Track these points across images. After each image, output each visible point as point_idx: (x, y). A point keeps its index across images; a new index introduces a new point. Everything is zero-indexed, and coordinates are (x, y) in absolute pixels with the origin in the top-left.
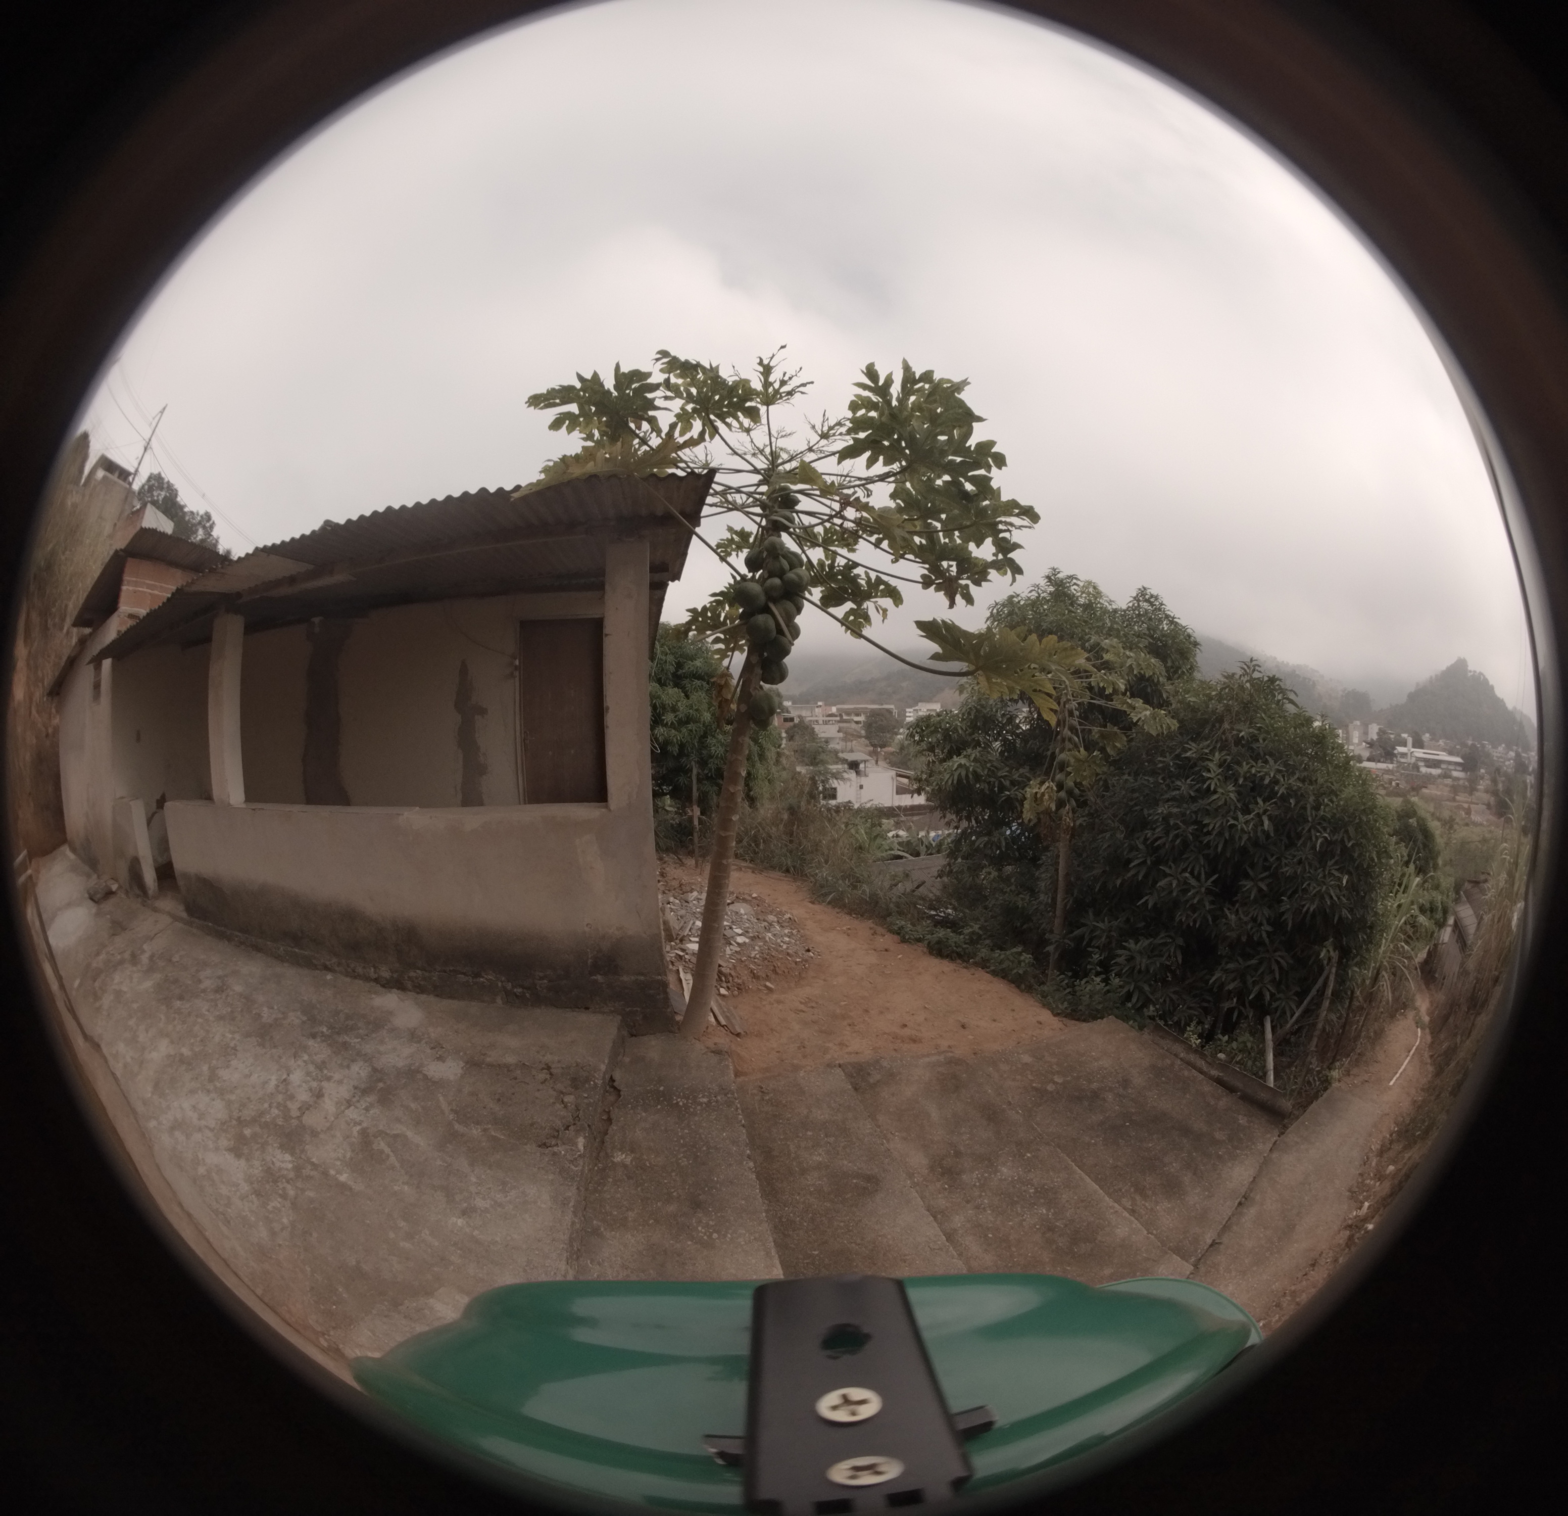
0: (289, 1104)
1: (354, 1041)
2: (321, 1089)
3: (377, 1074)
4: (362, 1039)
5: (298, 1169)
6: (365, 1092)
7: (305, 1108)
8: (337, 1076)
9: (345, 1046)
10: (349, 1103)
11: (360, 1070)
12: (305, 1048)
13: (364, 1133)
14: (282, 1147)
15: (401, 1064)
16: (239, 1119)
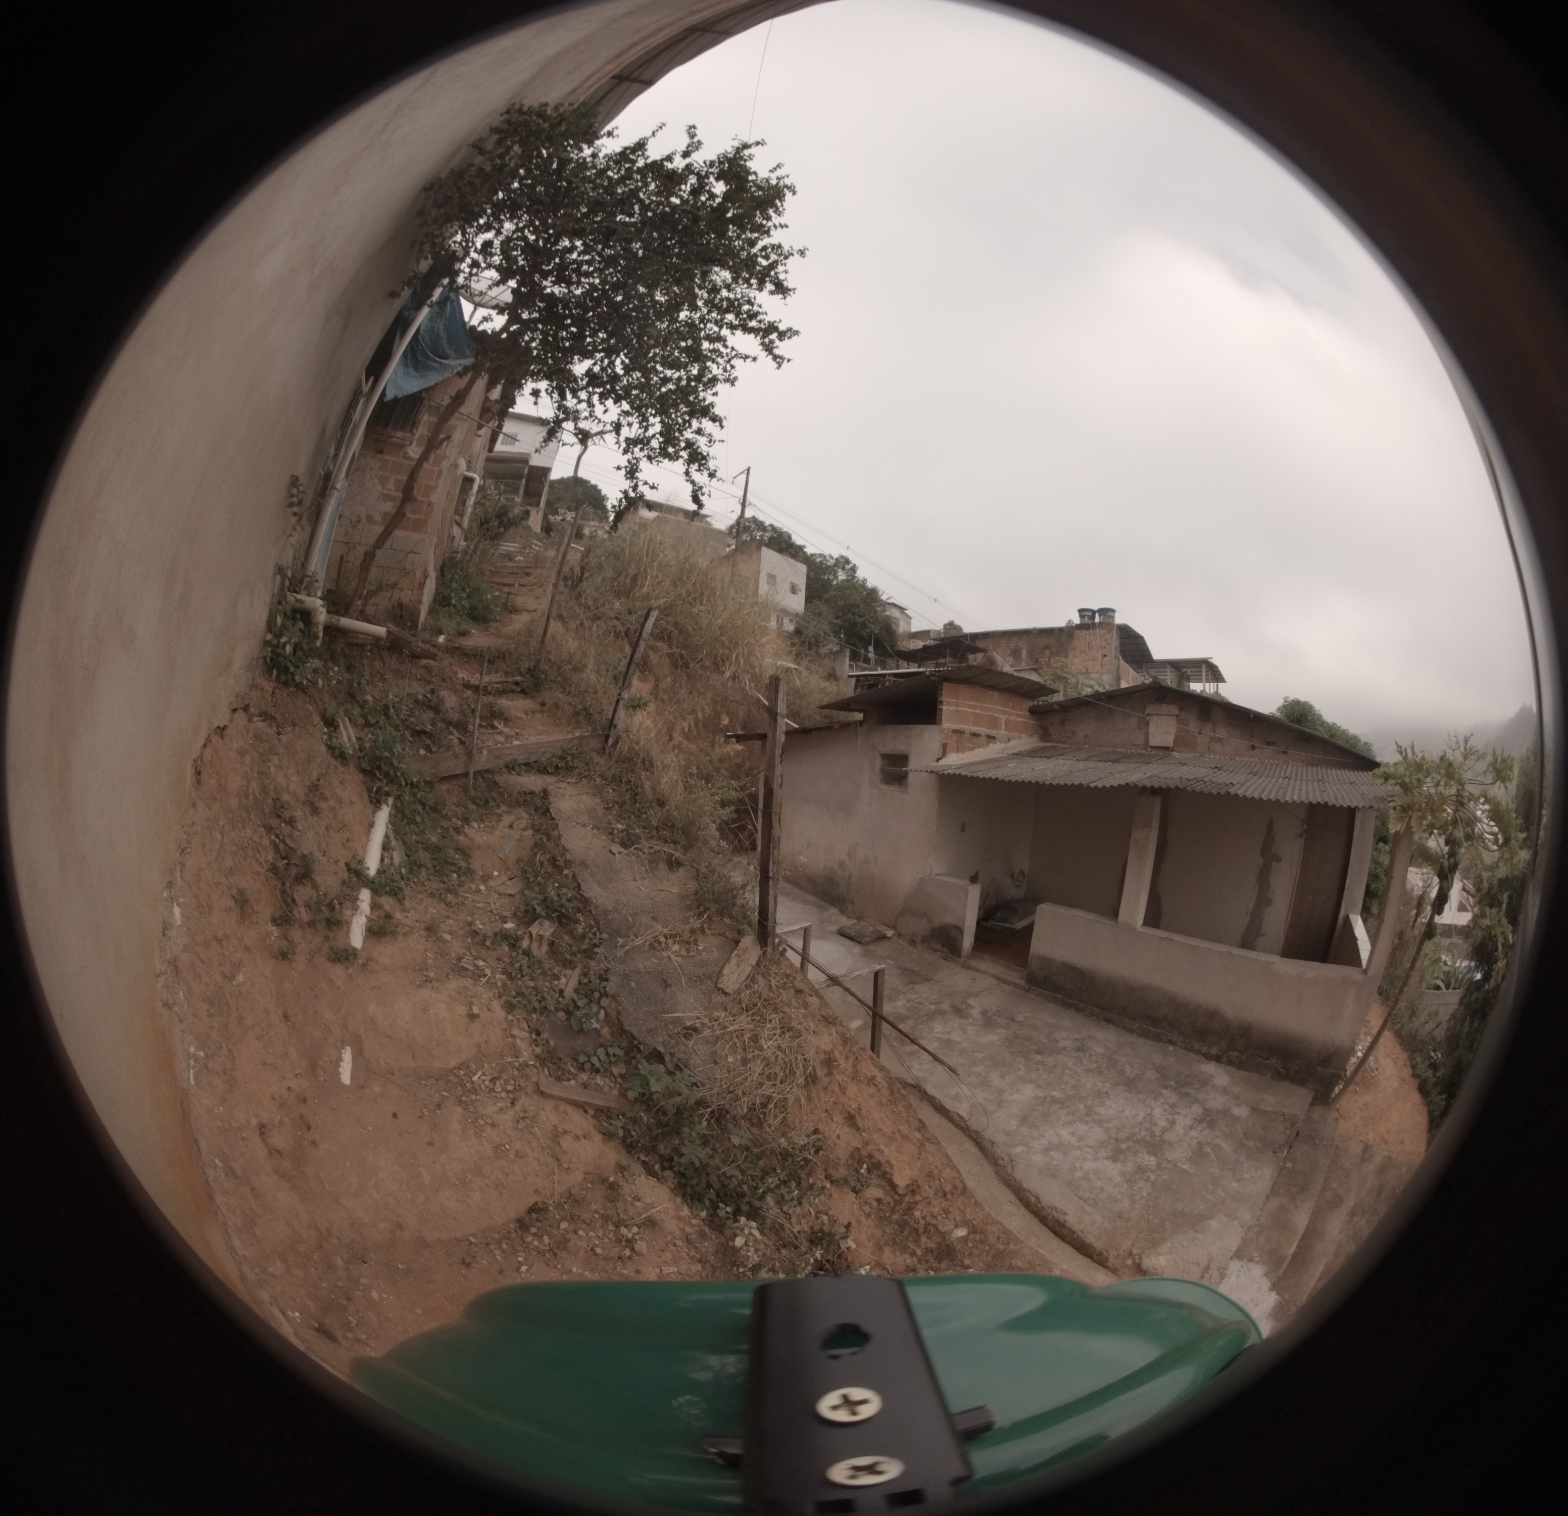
0: (1154, 1128)
1: (1191, 1092)
2: (1174, 1119)
3: (1207, 1112)
4: (1196, 1091)
5: (1159, 1165)
6: (1200, 1122)
7: (1164, 1131)
8: (1184, 1112)
9: (1187, 1094)
10: (1191, 1128)
11: (1197, 1109)
12: (1161, 1095)
13: (1200, 1143)
14: (1149, 1153)
15: (1219, 1107)
16: (1117, 1140)
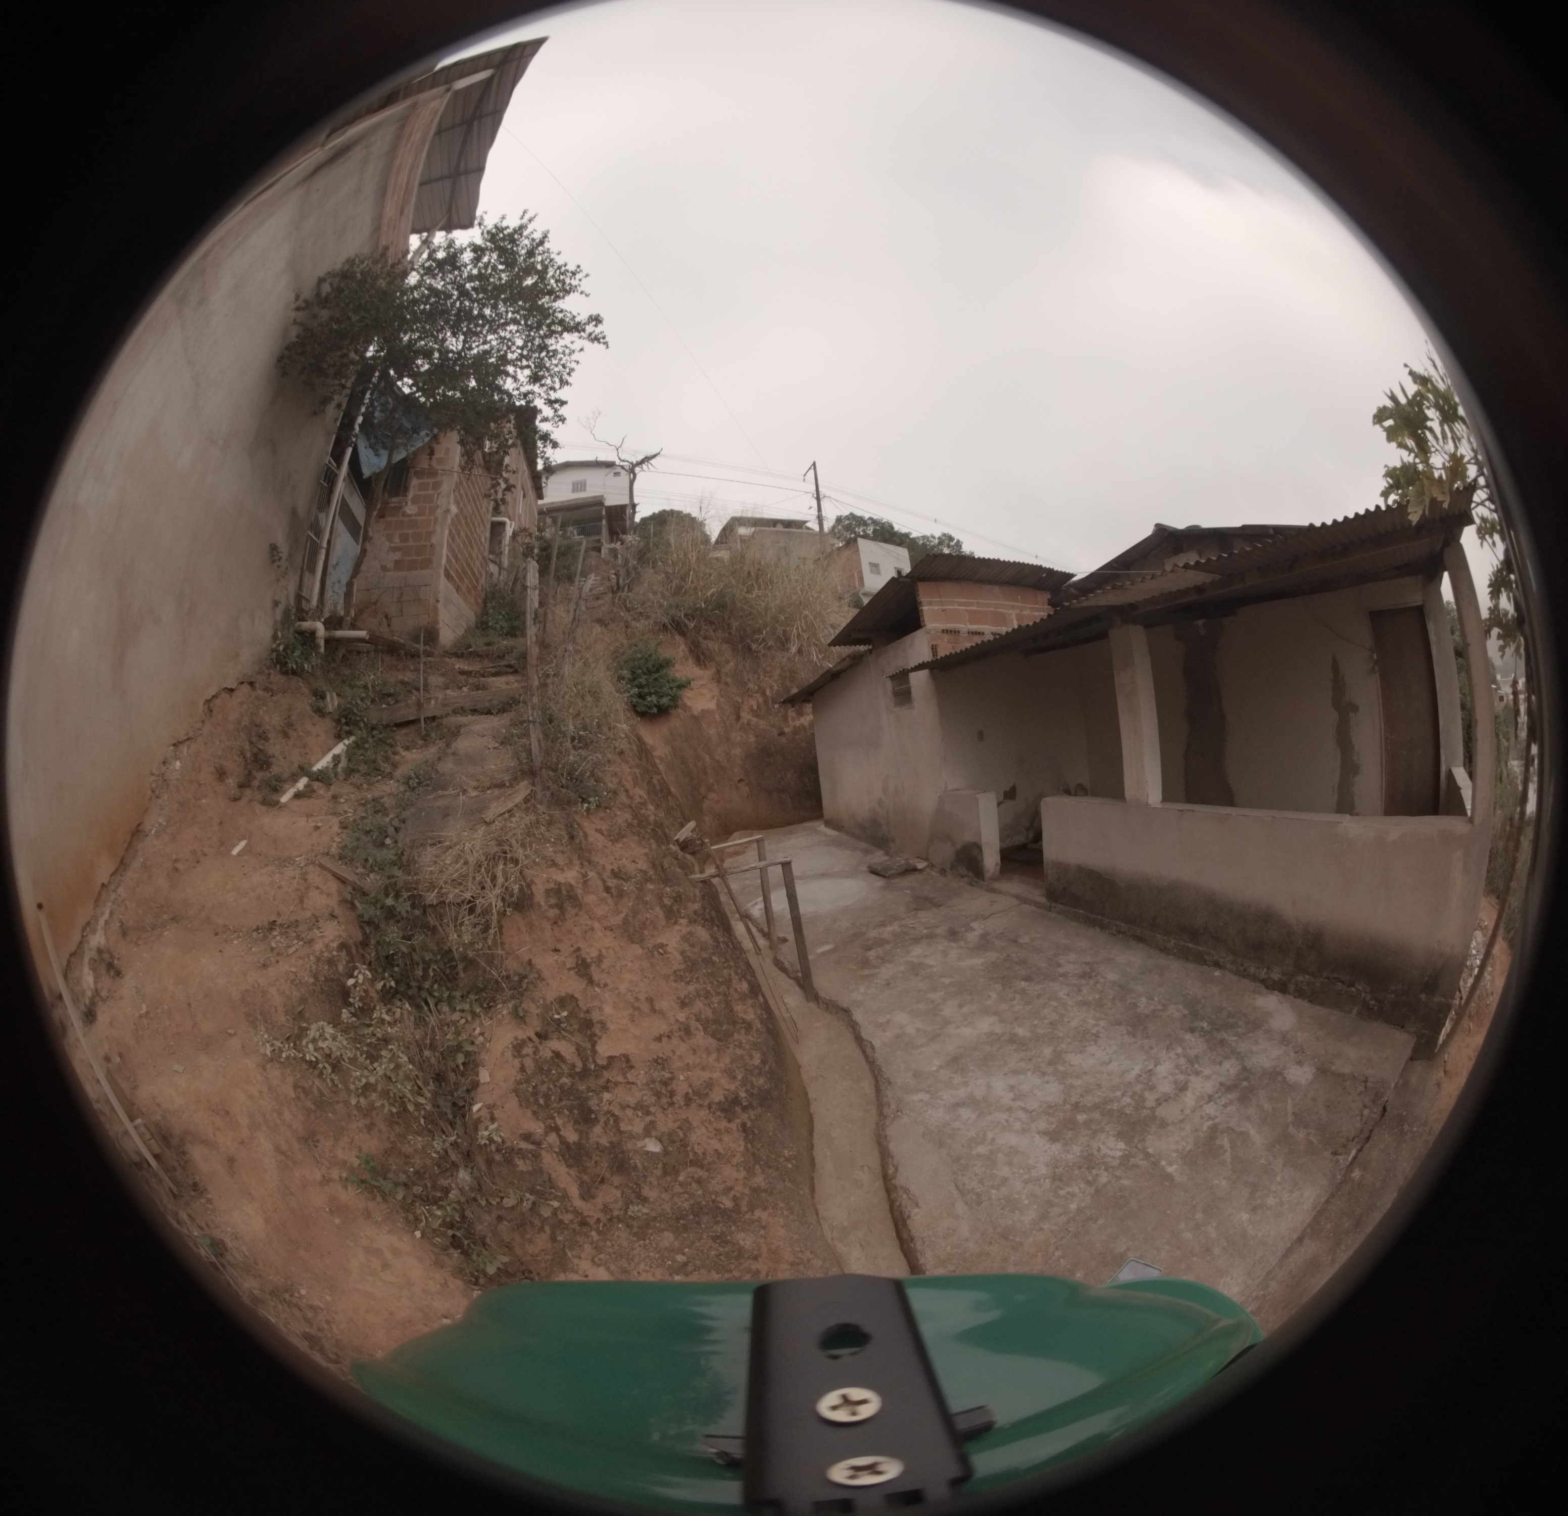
0: (1147, 1094)
1: (1231, 1038)
2: (1187, 1082)
3: (1245, 1073)
4: (1239, 1037)
5: (1127, 1157)
6: (1229, 1089)
7: (1163, 1099)
8: (1206, 1072)
9: (1222, 1042)
10: (1210, 1099)
11: (1230, 1068)
12: (1180, 1041)
13: (1213, 1127)
14: (1118, 1135)
15: (1267, 1065)
16: (1075, 1105)
